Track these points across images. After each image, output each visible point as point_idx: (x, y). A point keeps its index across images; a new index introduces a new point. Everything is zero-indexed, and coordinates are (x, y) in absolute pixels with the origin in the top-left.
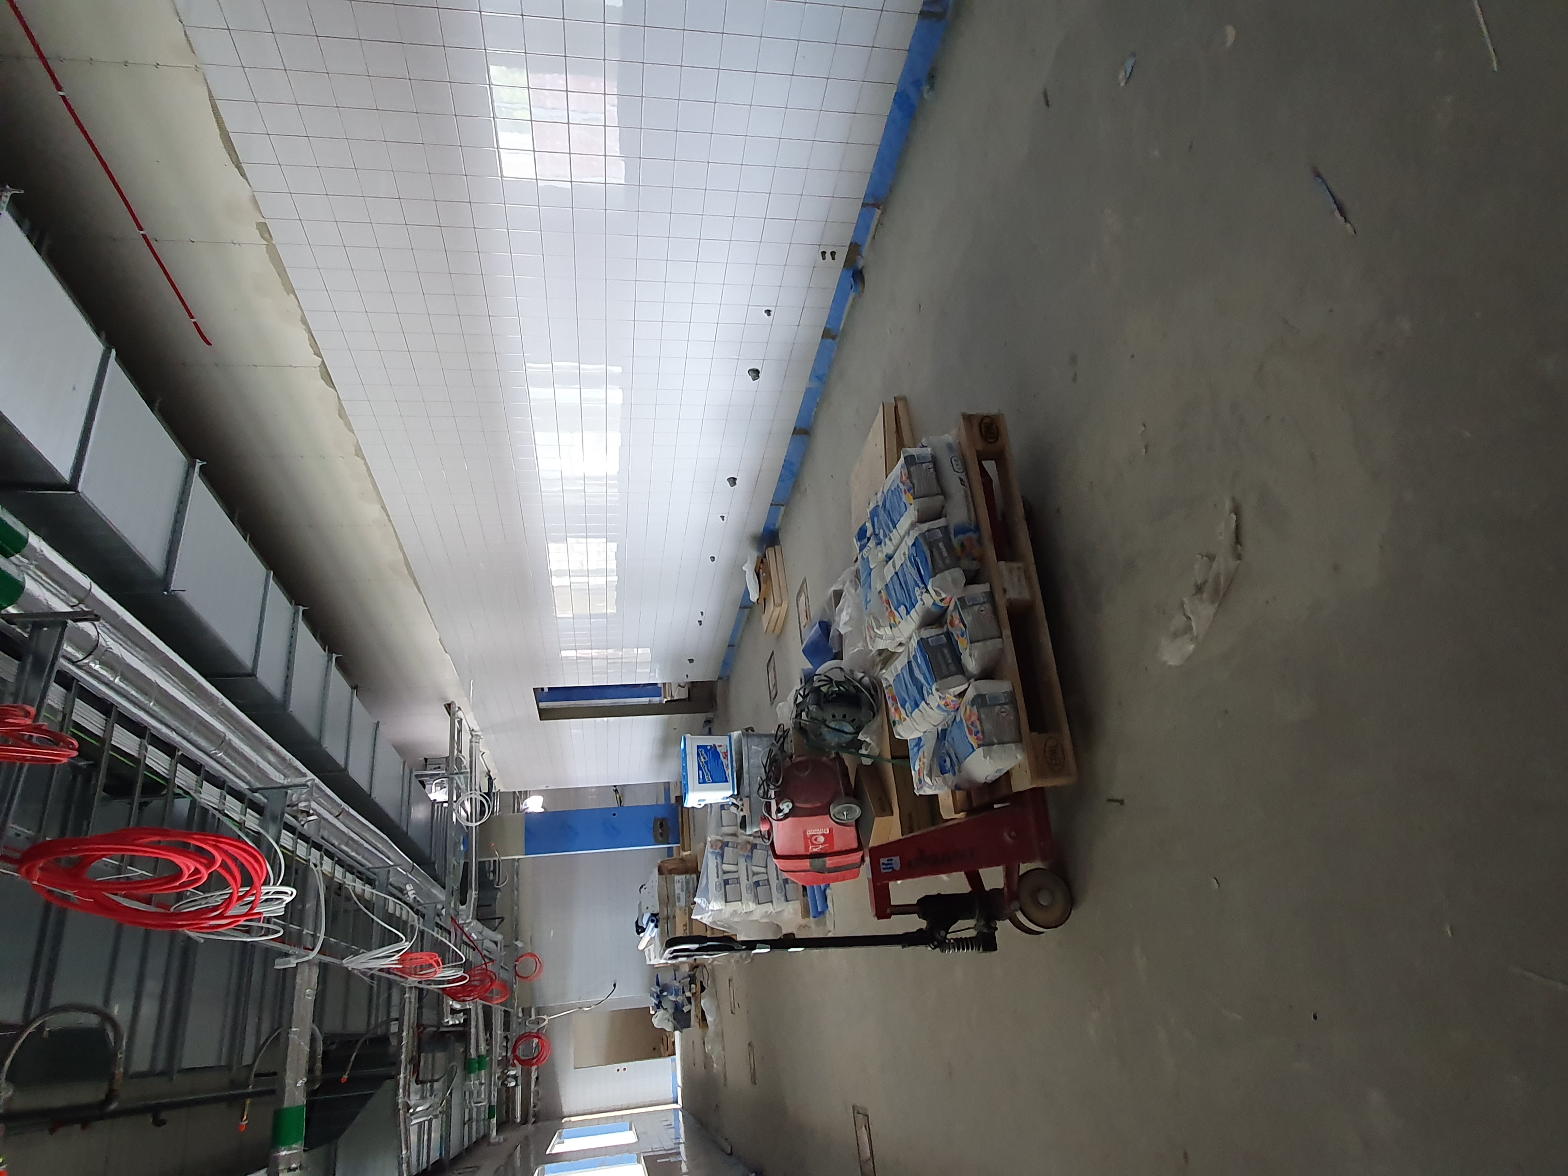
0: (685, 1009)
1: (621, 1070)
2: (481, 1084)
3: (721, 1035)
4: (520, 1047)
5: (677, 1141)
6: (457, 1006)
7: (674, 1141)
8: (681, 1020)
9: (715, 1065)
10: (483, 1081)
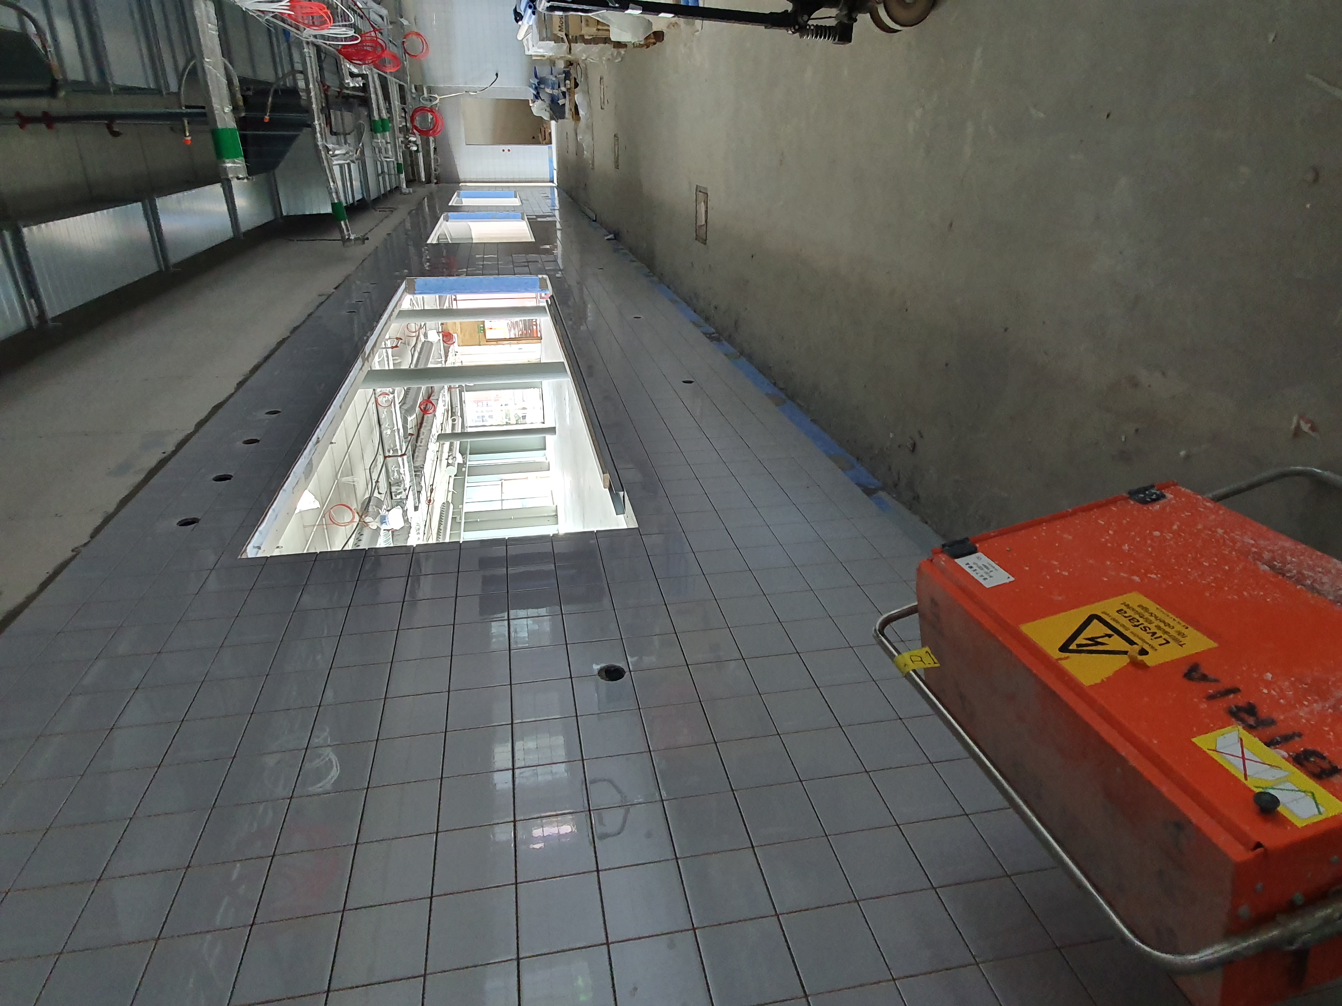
0: (561, 102)
1: (506, 151)
2: (387, 143)
3: (590, 127)
4: (417, 118)
5: (553, 208)
6: (355, 70)
7: (551, 208)
8: (557, 111)
9: (585, 152)
10: (389, 141)
